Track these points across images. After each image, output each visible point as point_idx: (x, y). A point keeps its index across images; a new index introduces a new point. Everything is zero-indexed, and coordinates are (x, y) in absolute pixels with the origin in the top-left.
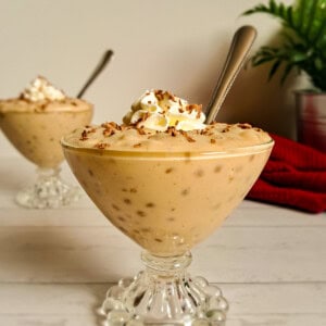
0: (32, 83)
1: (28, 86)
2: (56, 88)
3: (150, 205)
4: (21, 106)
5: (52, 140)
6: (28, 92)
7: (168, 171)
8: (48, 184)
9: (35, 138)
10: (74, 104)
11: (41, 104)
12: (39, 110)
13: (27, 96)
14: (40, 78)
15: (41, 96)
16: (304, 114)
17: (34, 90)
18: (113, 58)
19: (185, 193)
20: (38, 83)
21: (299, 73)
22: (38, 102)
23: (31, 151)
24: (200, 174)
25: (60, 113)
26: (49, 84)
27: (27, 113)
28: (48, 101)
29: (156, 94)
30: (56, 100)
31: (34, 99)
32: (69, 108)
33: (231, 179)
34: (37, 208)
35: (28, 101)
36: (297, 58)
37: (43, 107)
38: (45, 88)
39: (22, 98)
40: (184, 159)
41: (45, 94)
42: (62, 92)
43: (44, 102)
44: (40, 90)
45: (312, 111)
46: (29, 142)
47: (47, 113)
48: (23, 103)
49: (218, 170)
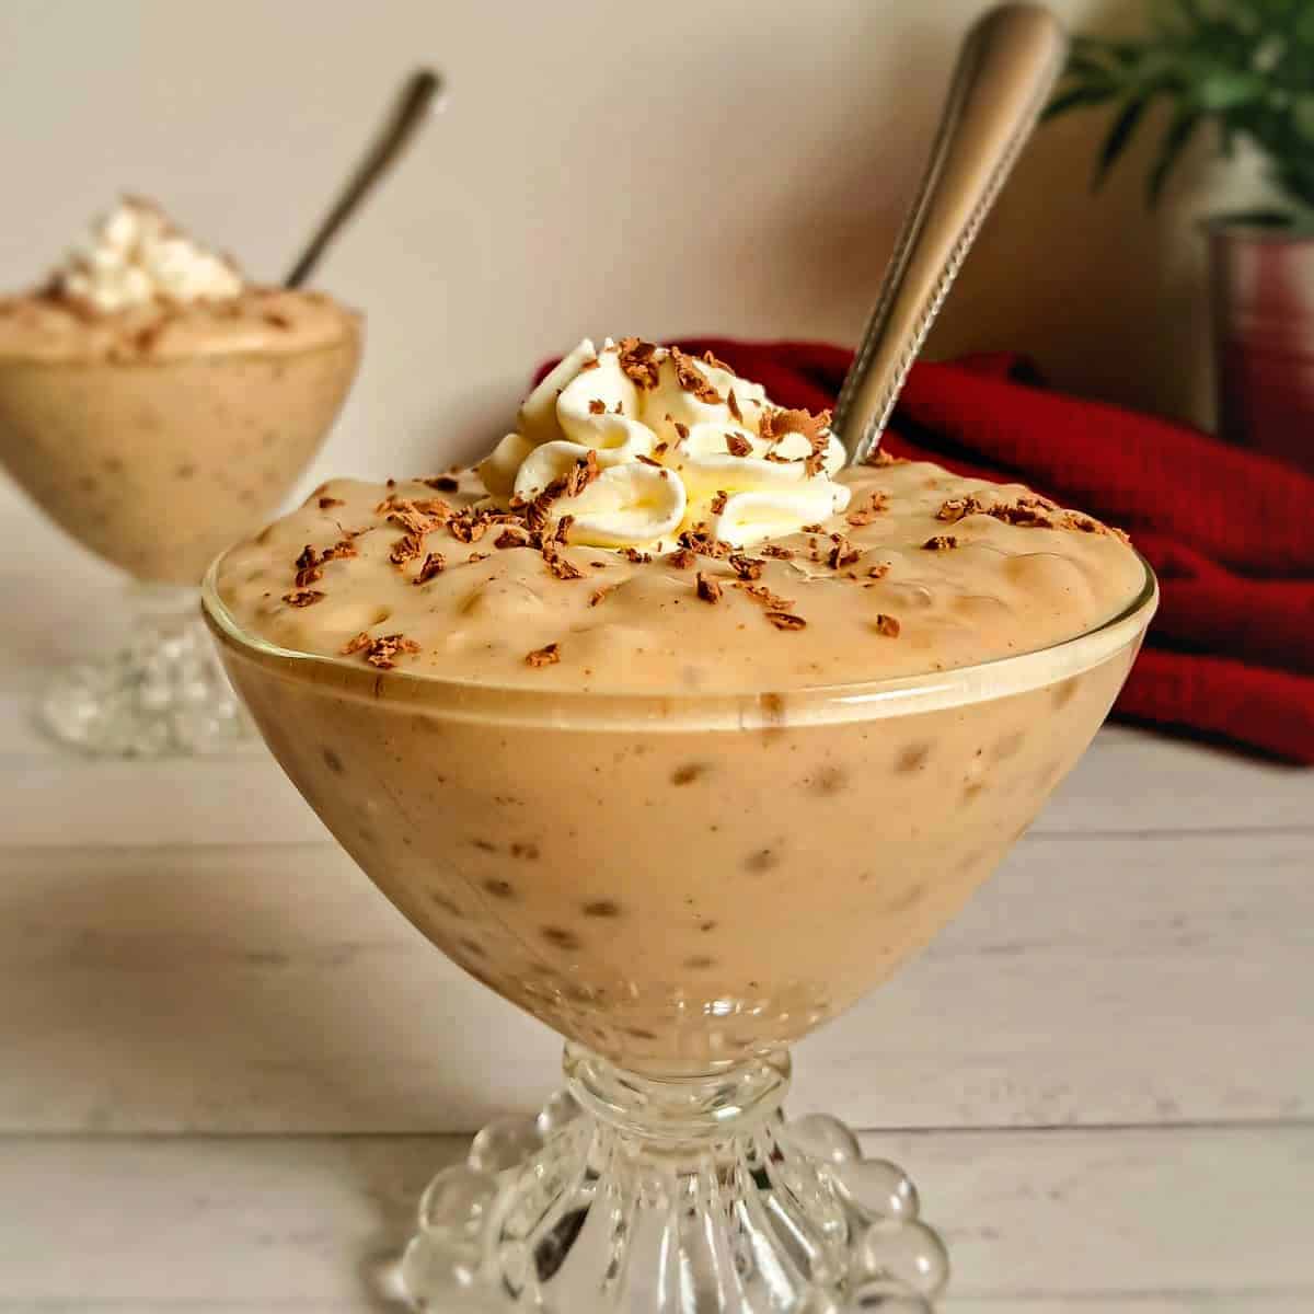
0: (99, 227)
1: (82, 241)
2: (202, 247)
3: (603, 909)
4: (51, 338)
5: (185, 472)
6: (83, 267)
7: (685, 776)
8: (173, 649)
9: (114, 465)
10: (278, 322)
11: (135, 324)
12: (127, 352)
13: (77, 285)
14: (135, 203)
15: (138, 287)
16: (1246, 321)
17: (107, 259)
18: (440, 105)
19: (761, 861)
20: (123, 227)
21: (1227, 151)
22: (124, 312)
23: (101, 519)
24: (828, 783)
25: (216, 361)
26: (171, 232)
27: (78, 364)
28: (169, 310)
29: (625, 363)
30: (202, 303)
31: (107, 298)
32: (255, 339)
33: (973, 790)
34: (130, 754)
35: (83, 313)
36: (1220, 91)
37: (145, 339)
38: (154, 248)
39: (54, 294)
40: (754, 722)
41: (153, 275)
42: (229, 262)
43: (147, 315)
44: (135, 257)
45: (1277, 303)
46: (88, 485)
47: (161, 364)
48: (58, 322)
49: (911, 761)
